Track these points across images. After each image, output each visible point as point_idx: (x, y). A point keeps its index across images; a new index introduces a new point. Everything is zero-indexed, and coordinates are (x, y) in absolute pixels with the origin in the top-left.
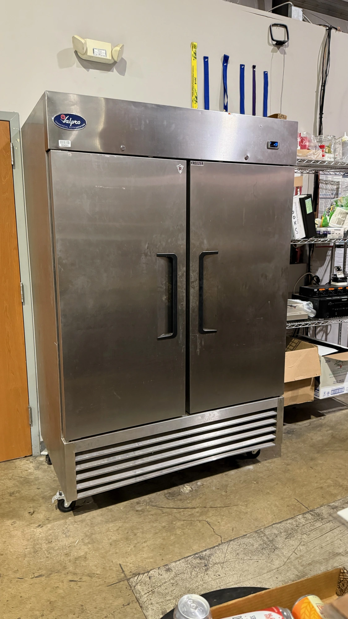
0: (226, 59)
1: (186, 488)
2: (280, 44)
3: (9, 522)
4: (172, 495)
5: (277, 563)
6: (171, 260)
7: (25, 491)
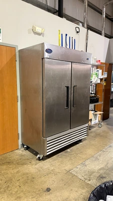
0: (66, 35)
1: (69, 150)
2: (78, 32)
3: (26, 166)
4: (66, 152)
5: (101, 162)
6: (68, 87)
7: (23, 158)
